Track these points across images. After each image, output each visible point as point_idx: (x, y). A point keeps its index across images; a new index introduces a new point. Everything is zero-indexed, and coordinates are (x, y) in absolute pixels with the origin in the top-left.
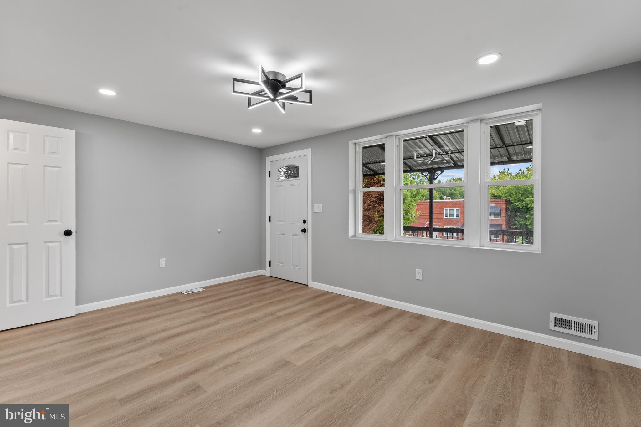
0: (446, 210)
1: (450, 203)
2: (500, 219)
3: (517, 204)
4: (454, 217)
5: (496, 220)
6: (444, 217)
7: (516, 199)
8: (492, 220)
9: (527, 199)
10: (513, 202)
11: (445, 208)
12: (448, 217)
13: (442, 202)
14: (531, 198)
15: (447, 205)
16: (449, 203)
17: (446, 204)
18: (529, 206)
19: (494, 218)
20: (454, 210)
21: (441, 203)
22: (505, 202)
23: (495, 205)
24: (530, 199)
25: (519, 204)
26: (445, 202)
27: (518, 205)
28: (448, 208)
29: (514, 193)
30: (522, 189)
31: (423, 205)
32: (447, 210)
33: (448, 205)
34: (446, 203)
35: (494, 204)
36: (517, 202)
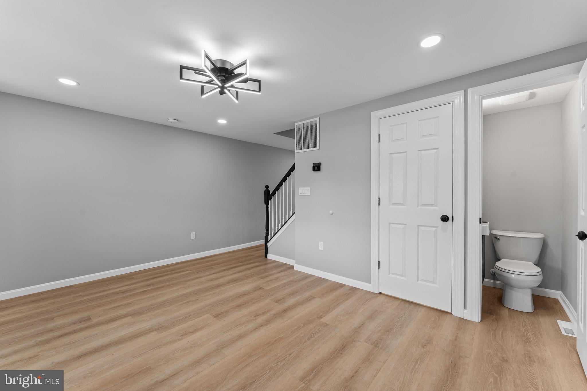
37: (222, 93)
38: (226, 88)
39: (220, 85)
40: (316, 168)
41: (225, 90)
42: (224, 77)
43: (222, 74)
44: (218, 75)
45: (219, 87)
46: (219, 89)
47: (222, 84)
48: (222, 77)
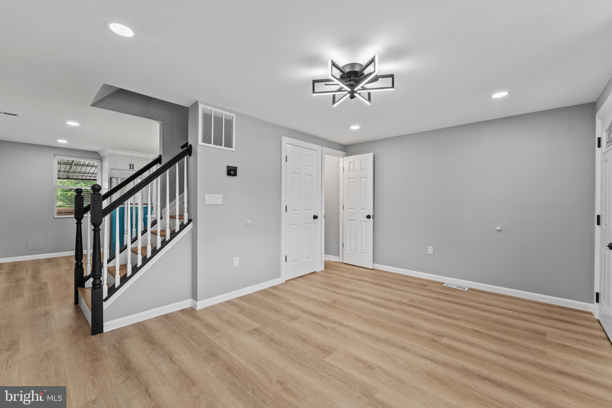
37: (352, 97)
38: (356, 92)
39: (349, 90)
40: (232, 173)
41: (355, 94)
42: (353, 81)
43: (351, 78)
44: (348, 80)
45: (349, 92)
46: (349, 95)
47: (351, 89)
48: (351, 82)
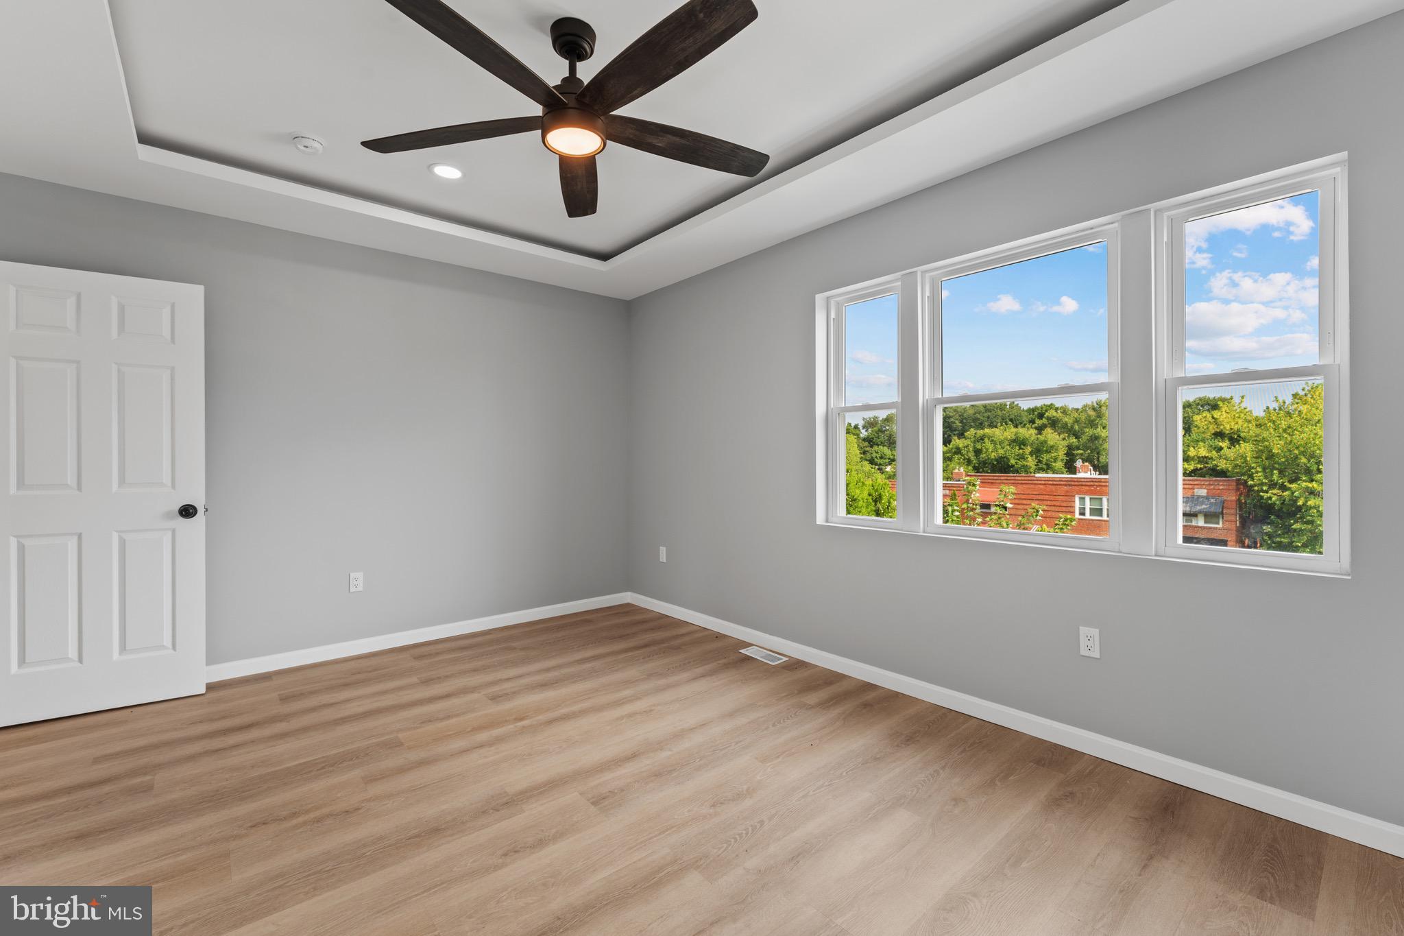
0: (1080, 498)
1: (1092, 483)
2: (1220, 525)
3: (1269, 495)
4: (1101, 516)
5: (1211, 528)
6: (1077, 515)
7: (1262, 484)
8: (1201, 527)
9: (1294, 486)
10: (1256, 488)
11: (1078, 493)
12: (1088, 516)
13: (1072, 480)
14: (1305, 481)
15: (1083, 487)
16: (1089, 484)
17: (1082, 485)
18: (1300, 503)
19: (1205, 522)
20: (1101, 499)
21: (1069, 483)
22: (1234, 487)
23: (1208, 493)
24: (1304, 484)
25: (1275, 494)
26: (1079, 480)
27: (1270, 498)
28: (1087, 493)
29: (1259, 469)
30: (1283, 460)
31: (1024, 486)
32: (1084, 498)
33: (1087, 488)
34: (1080, 483)
35: (1206, 491)
36: (1267, 492)
